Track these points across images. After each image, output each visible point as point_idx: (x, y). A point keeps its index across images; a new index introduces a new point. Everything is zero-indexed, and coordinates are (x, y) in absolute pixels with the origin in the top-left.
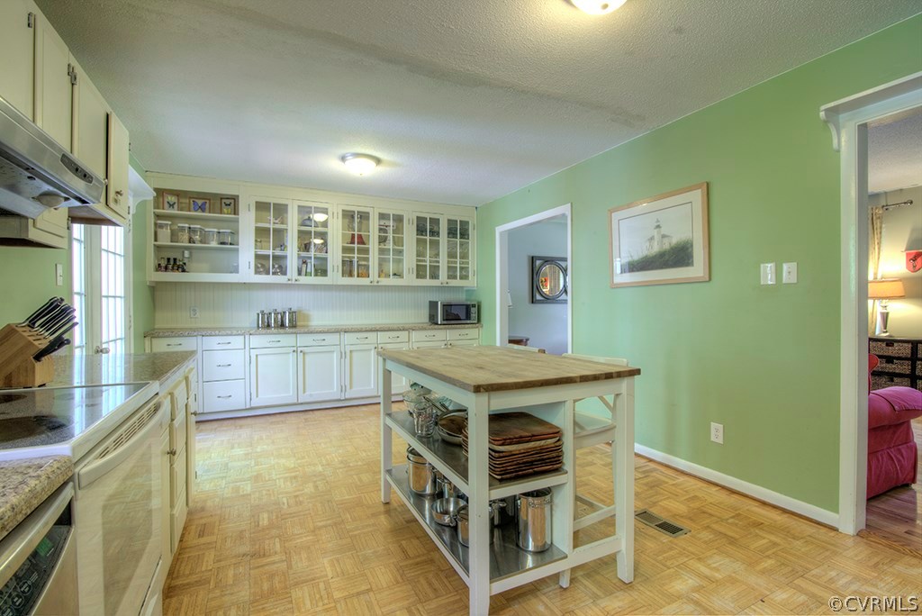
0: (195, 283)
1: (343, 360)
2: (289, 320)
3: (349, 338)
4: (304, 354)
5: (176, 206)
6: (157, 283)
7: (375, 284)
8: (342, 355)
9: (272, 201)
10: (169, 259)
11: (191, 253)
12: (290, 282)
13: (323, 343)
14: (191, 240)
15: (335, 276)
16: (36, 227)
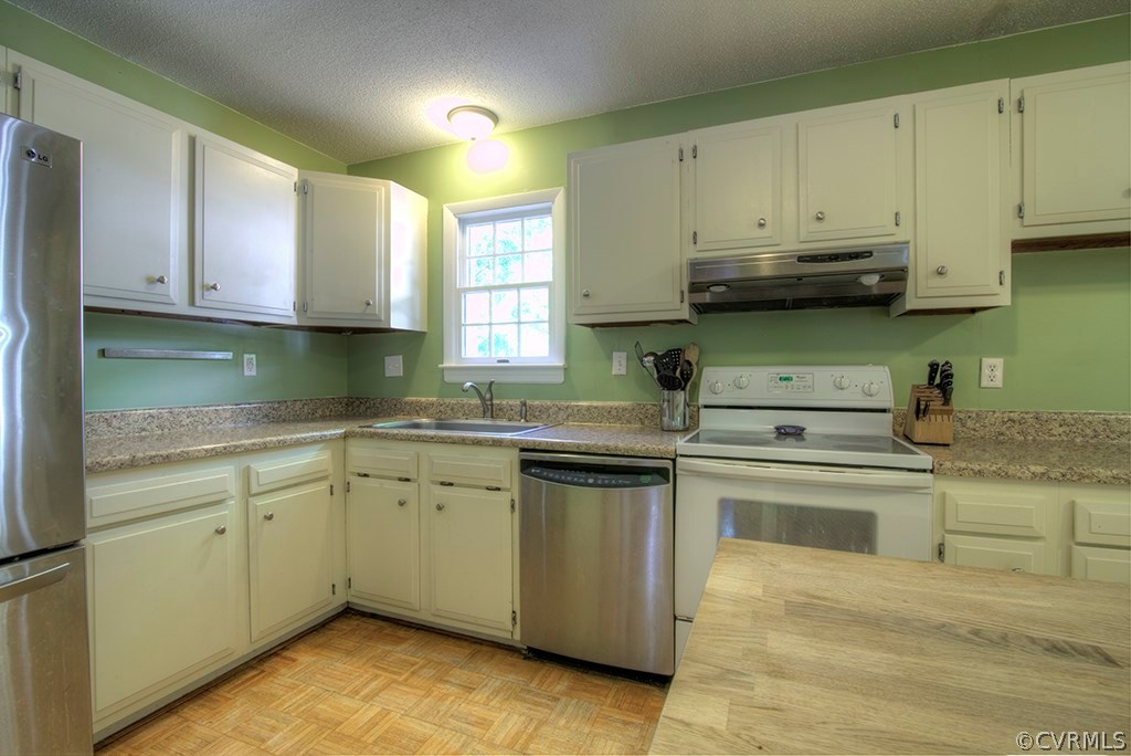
16: (917, 295)
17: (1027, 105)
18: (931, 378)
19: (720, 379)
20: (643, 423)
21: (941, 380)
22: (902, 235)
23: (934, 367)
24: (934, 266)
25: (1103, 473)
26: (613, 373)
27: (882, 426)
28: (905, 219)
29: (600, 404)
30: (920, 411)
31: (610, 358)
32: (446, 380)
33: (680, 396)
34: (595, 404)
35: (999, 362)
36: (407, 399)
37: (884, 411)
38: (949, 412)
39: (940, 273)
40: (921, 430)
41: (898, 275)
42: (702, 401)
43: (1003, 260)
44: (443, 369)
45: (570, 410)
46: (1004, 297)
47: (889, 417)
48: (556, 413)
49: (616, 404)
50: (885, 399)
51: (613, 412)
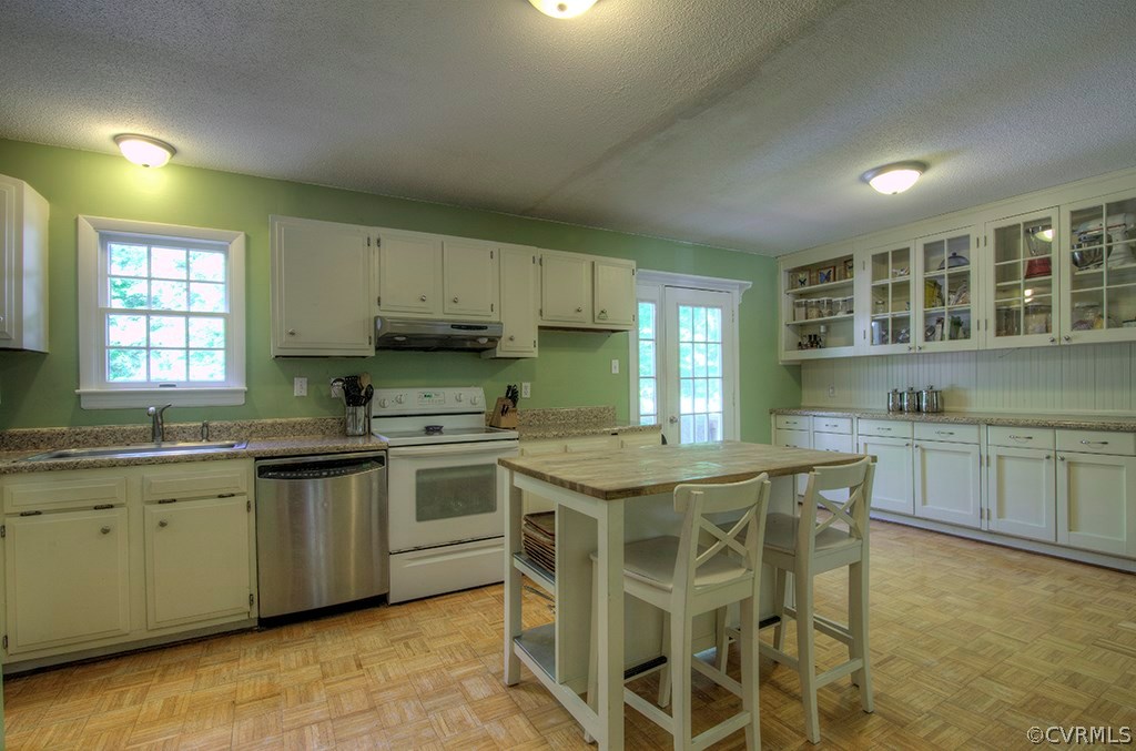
0: (833, 359)
1: (984, 468)
2: (927, 401)
3: (996, 434)
4: (923, 450)
5: (807, 283)
6: (803, 361)
7: (1064, 342)
8: (983, 461)
9: (889, 249)
10: (810, 336)
11: (828, 328)
12: (912, 351)
13: (951, 438)
14: (820, 314)
15: (983, 336)
16: (502, 350)
17: (543, 260)
18: (508, 393)
19: (388, 397)
20: (324, 433)
21: (513, 394)
22: (494, 318)
23: (509, 387)
24: (509, 335)
25: (575, 432)
26: (295, 394)
27: (480, 421)
28: (496, 308)
29: (284, 420)
30: (504, 411)
31: (292, 383)
32: (82, 406)
33: (361, 411)
34: (278, 420)
35: (528, 384)
36: (11, 430)
37: (480, 413)
38: (515, 411)
39: (511, 339)
40: (504, 421)
41: (494, 340)
42: (374, 414)
43: (534, 335)
44: (79, 396)
45: (253, 428)
46: (535, 354)
47: (484, 415)
48: (239, 431)
49: (300, 419)
50: (482, 406)
51: (298, 427)
